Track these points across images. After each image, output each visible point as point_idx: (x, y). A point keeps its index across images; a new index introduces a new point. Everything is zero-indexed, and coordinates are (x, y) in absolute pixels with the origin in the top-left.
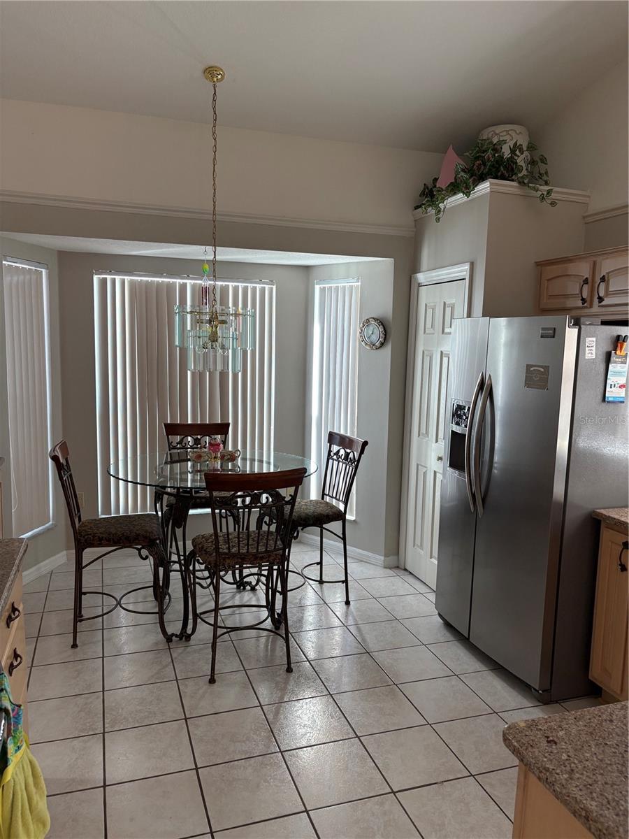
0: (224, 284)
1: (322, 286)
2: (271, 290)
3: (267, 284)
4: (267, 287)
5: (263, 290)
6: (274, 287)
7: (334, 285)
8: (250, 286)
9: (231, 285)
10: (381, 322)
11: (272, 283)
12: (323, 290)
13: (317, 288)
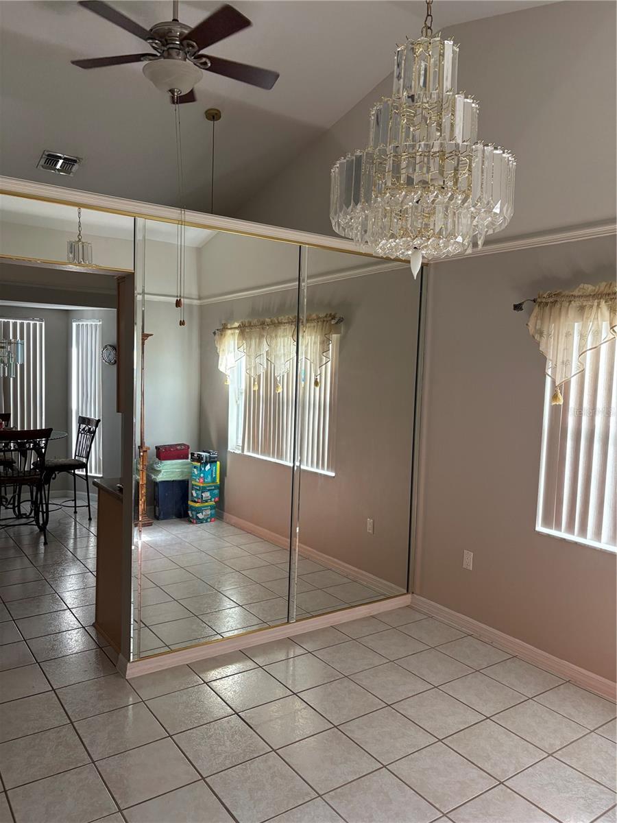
0: (6, 320)
1: (77, 323)
2: (41, 326)
3: (37, 320)
4: (38, 323)
5: (35, 325)
6: (43, 323)
7: (85, 323)
8: (25, 322)
9: (11, 321)
10: (114, 347)
11: (41, 320)
12: (78, 326)
13: (74, 324)
